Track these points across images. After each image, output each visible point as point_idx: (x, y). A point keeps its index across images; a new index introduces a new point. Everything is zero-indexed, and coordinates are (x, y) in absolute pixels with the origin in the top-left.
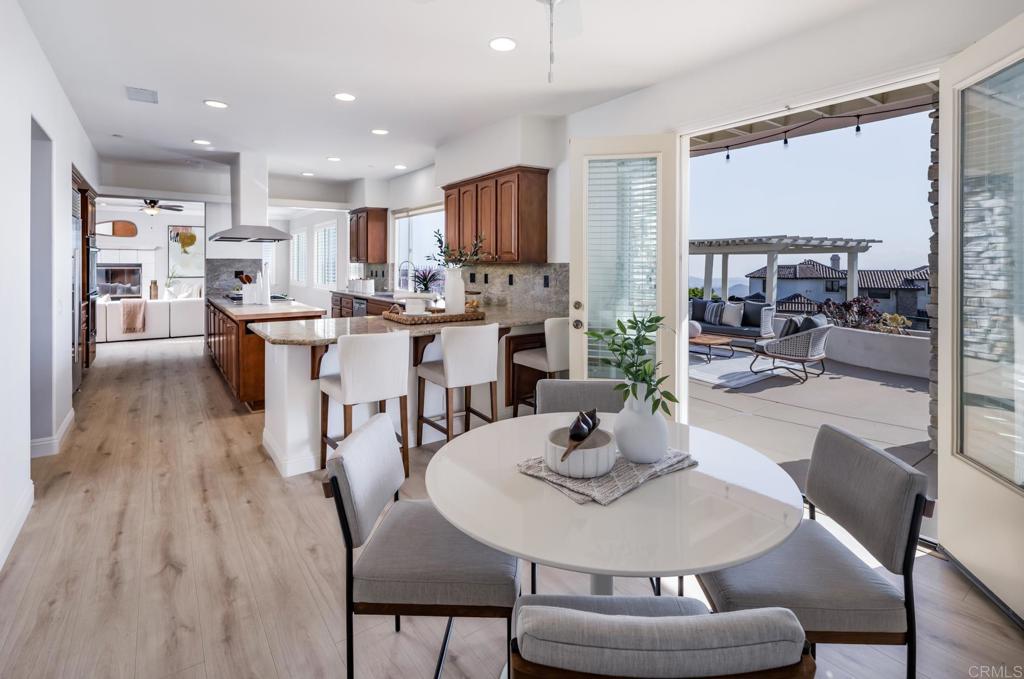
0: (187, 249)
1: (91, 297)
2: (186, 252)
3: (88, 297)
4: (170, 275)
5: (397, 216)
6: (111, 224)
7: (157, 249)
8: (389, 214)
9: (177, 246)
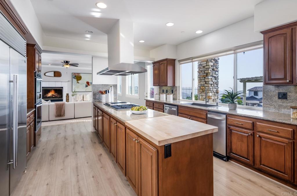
0: (79, 81)
1: (37, 106)
2: (78, 83)
3: (35, 106)
4: (73, 91)
5: (181, 63)
6: (53, 72)
7: (68, 81)
8: (177, 62)
9: (75, 81)
